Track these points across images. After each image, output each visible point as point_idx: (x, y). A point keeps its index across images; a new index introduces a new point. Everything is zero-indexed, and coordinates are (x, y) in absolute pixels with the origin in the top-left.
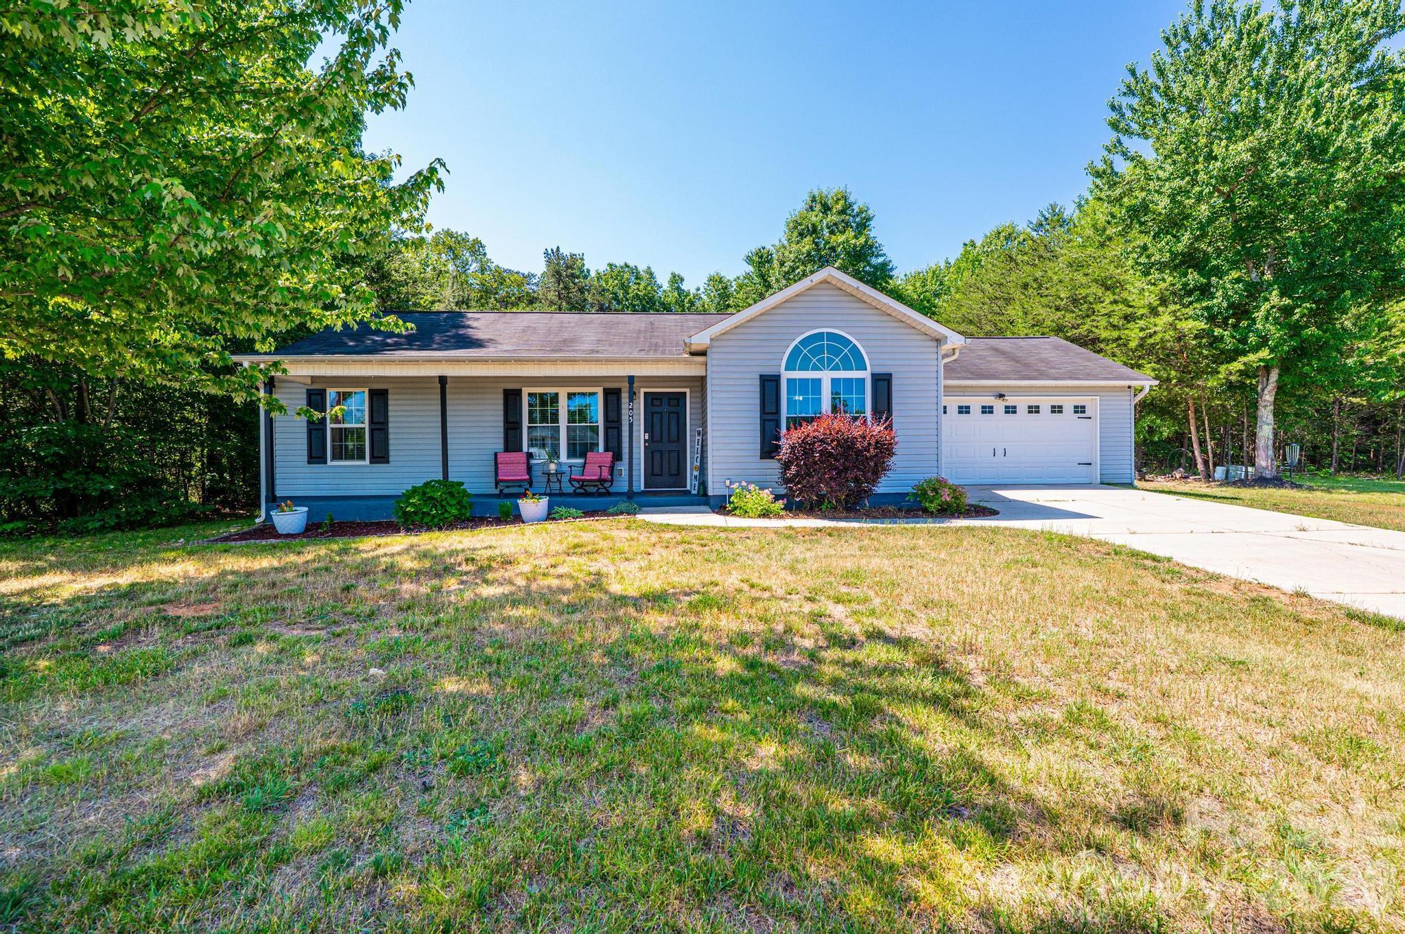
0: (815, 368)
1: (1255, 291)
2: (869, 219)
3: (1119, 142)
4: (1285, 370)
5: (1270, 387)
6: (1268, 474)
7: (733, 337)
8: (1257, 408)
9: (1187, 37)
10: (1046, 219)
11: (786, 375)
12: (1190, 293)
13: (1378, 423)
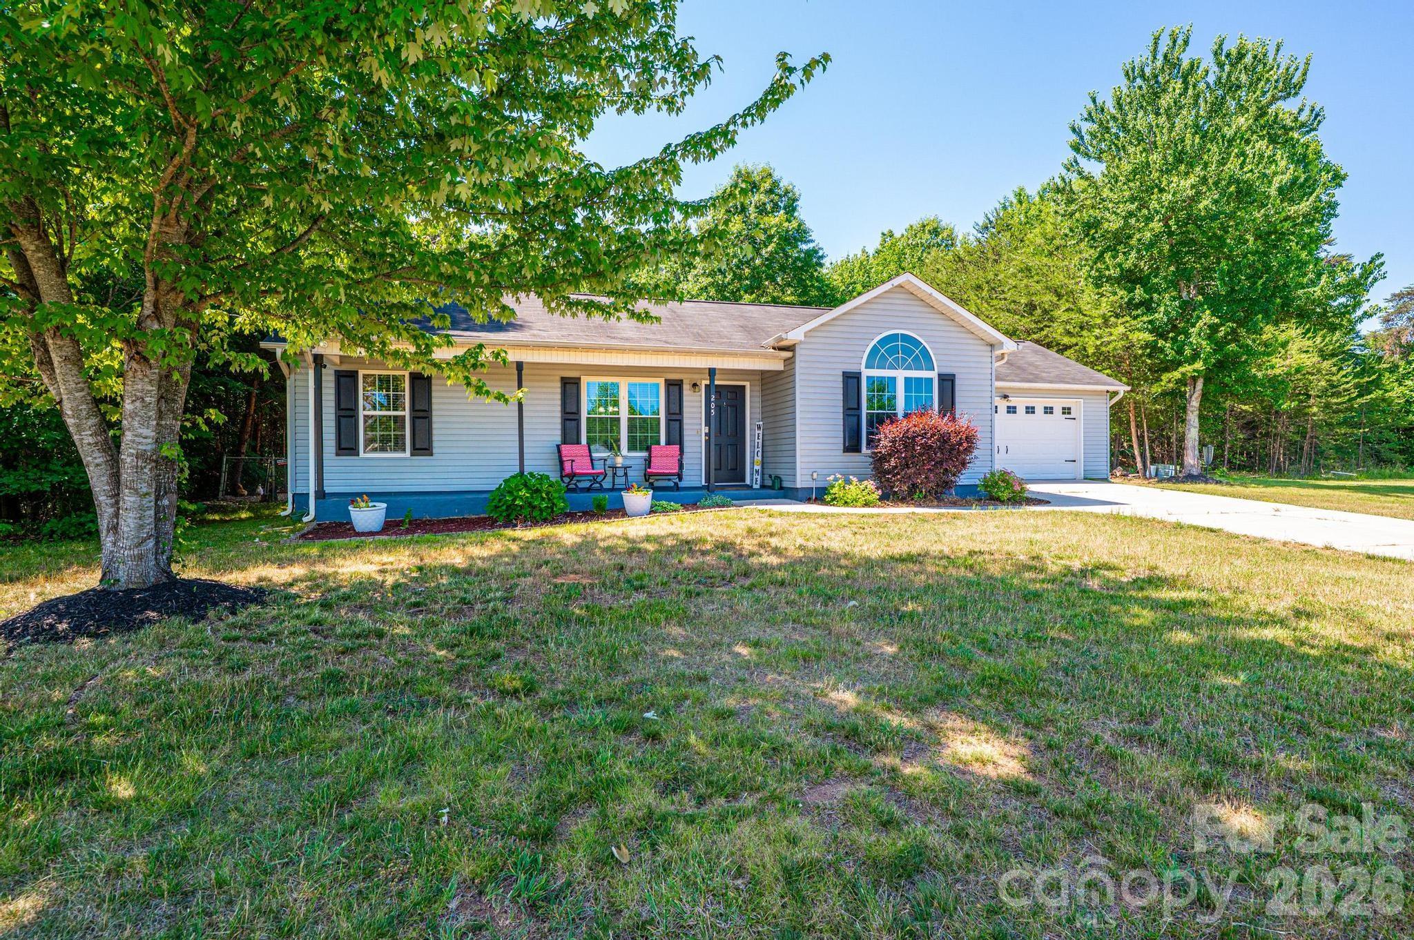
0: (892, 367)
1: (1187, 308)
2: (795, 200)
3: (1076, 161)
4: (1208, 380)
5: (1196, 395)
6: (1195, 472)
7: (820, 334)
8: (1185, 412)
9: (1143, 76)
10: (991, 222)
11: (866, 373)
12: (1137, 306)
13: (1256, 428)
